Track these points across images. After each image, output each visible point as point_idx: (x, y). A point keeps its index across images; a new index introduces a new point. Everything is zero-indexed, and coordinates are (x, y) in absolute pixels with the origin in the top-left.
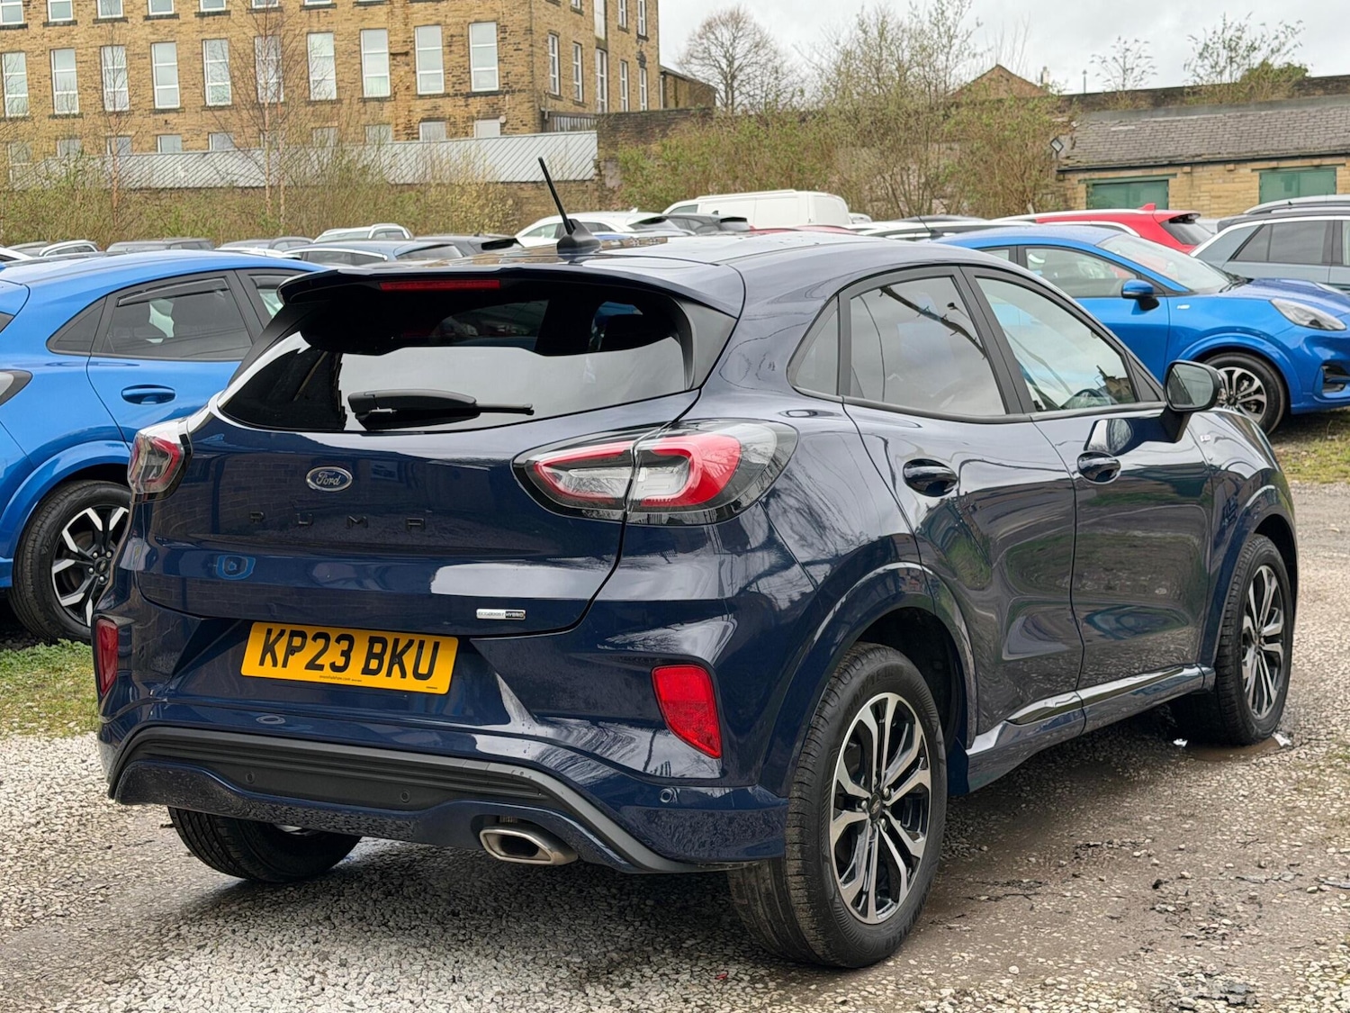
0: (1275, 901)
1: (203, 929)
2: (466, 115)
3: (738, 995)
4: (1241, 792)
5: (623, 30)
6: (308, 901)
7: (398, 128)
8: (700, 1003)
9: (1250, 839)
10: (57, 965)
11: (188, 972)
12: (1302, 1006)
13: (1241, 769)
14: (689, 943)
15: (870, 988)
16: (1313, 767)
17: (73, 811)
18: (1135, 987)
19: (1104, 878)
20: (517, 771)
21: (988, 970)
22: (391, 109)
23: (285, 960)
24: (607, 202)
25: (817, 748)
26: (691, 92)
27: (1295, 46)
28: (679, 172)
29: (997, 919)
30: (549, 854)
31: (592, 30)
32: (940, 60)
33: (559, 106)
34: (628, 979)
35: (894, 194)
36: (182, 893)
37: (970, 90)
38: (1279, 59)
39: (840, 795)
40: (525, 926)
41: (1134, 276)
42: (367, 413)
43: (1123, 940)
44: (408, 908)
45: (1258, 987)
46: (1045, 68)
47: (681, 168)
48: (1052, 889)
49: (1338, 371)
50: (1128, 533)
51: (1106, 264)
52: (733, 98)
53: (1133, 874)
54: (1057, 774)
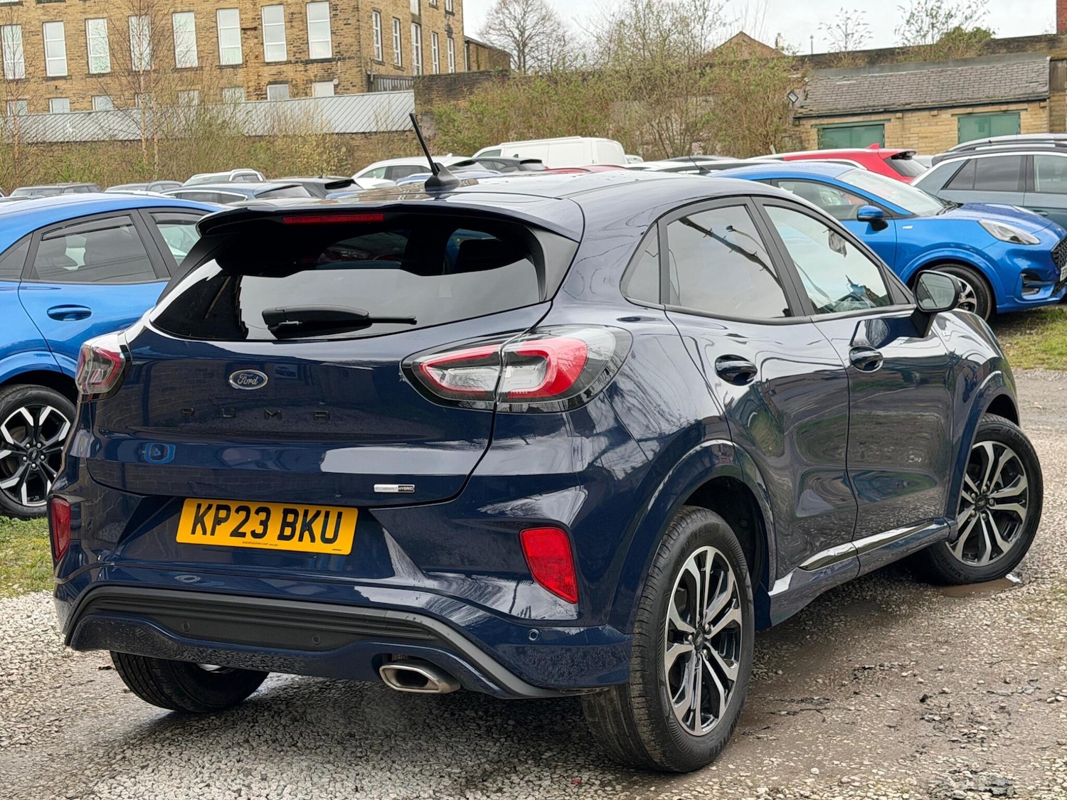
0: (1021, 710)
1: (144, 752)
2: (305, 79)
3: (592, 797)
4: (985, 622)
5: (433, 7)
6: (228, 728)
7: (249, 90)
9: (995, 660)
10: (25, 785)
11: (135, 788)
12: (1052, 795)
13: (983, 603)
14: (548, 754)
15: (698, 789)
16: (1041, 601)
17: (25, 657)
18: (915, 783)
19: (880, 694)
20: (410, 617)
21: (794, 772)
22: (243, 74)
23: (215, 776)
25: (654, 592)
26: (490, 57)
27: (984, 13)
28: (484, 122)
29: (797, 730)
30: (437, 684)
31: (408, 7)
32: (696, 29)
33: (382, 70)
34: (500, 785)
35: (660, 138)
36: (123, 723)
37: (720, 53)
38: (972, 24)
39: (672, 630)
40: (410, 744)
41: (866, 203)
43: (901, 744)
44: (312, 731)
45: (1015, 781)
46: (779, 34)
47: (486, 119)
48: (839, 704)
49: (1034, 278)
50: (874, 412)
51: (842, 193)
52: (524, 62)
53: (903, 691)
54: (833, 610)
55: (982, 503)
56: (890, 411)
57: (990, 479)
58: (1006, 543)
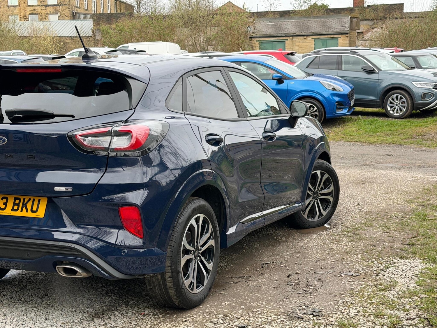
0: (327, 280)
2: (46, 13)
3: (149, 320)
4: (315, 244)
7: (21, 16)
8: (135, 323)
9: (318, 260)
13: (314, 236)
14: (131, 302)
15: (194, 316)
16: (337, 235)
18: (283, 311)
19: (272, 274)
20: (70, 245)
21: (234, 308)
22: (18, 10)
24: (97, 44)
25: (177, 234)
26: (126, 7)
29: (237, 290)
30: (81, 273)
33: (79, 11)
34: (110, 316)
35: (195, 43)
37: (220, 9)
38: (320, 2)
39: (184, 249)
40: (72, 299)
41: (276, 72)
42: (12, 117)
43: (278, 295)
44: (29, 293)
45: (323, 310)
46: (245, 3)
47: (122, 33)
48: (254, 279)
49: (341, 105)
50: (275, 158)
51: (267, 68)
52: (140, 10)
53: (281, 273)
54: (255, 239)
55: (315, 196)
56: (282, 157)
57: (319, 186)
58: (325, 212)
